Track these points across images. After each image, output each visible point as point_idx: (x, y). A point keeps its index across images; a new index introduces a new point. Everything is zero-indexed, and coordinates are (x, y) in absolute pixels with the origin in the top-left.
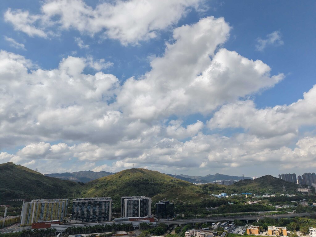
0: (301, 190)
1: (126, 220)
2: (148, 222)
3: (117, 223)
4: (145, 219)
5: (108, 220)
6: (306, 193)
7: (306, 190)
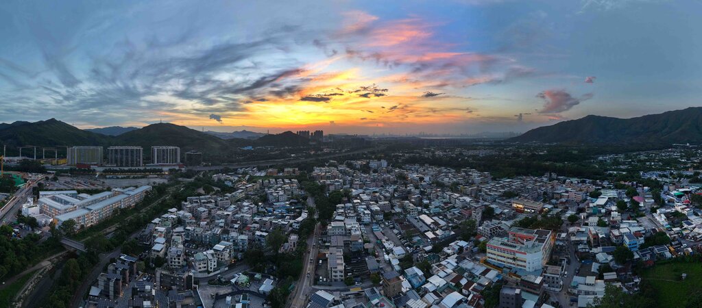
0: (312, 143)
1: (157, 166)
2: (177, 168)
3: (148, 168)
4: (174, 165)
5: (140, 166)
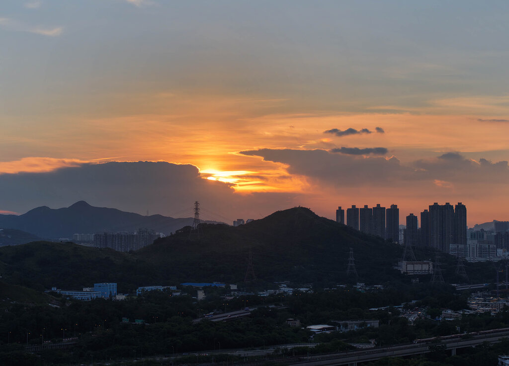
0: (410, 267)
6: (424, 278)
7: (426, 267)
